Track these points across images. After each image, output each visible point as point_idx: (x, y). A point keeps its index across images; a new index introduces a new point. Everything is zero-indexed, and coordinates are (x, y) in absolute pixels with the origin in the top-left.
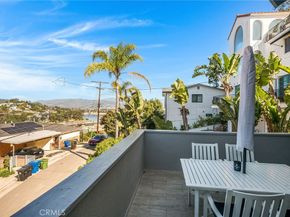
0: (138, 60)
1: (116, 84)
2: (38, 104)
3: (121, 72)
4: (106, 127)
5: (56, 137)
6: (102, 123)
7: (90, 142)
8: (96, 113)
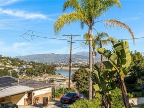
0: (115, 6)
1: (89, 36)
2: (17, 59)
3: (95, 20)
4: (78, 84)
5: (30, 93)
6: (74, 81)
7: (62, 99)
8: (68, 68)
